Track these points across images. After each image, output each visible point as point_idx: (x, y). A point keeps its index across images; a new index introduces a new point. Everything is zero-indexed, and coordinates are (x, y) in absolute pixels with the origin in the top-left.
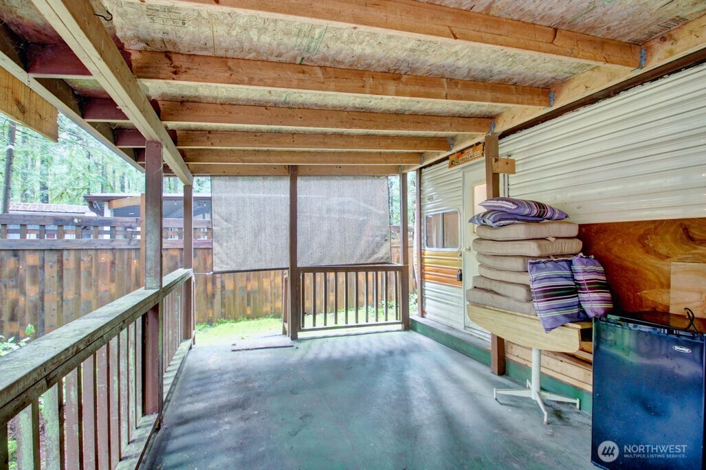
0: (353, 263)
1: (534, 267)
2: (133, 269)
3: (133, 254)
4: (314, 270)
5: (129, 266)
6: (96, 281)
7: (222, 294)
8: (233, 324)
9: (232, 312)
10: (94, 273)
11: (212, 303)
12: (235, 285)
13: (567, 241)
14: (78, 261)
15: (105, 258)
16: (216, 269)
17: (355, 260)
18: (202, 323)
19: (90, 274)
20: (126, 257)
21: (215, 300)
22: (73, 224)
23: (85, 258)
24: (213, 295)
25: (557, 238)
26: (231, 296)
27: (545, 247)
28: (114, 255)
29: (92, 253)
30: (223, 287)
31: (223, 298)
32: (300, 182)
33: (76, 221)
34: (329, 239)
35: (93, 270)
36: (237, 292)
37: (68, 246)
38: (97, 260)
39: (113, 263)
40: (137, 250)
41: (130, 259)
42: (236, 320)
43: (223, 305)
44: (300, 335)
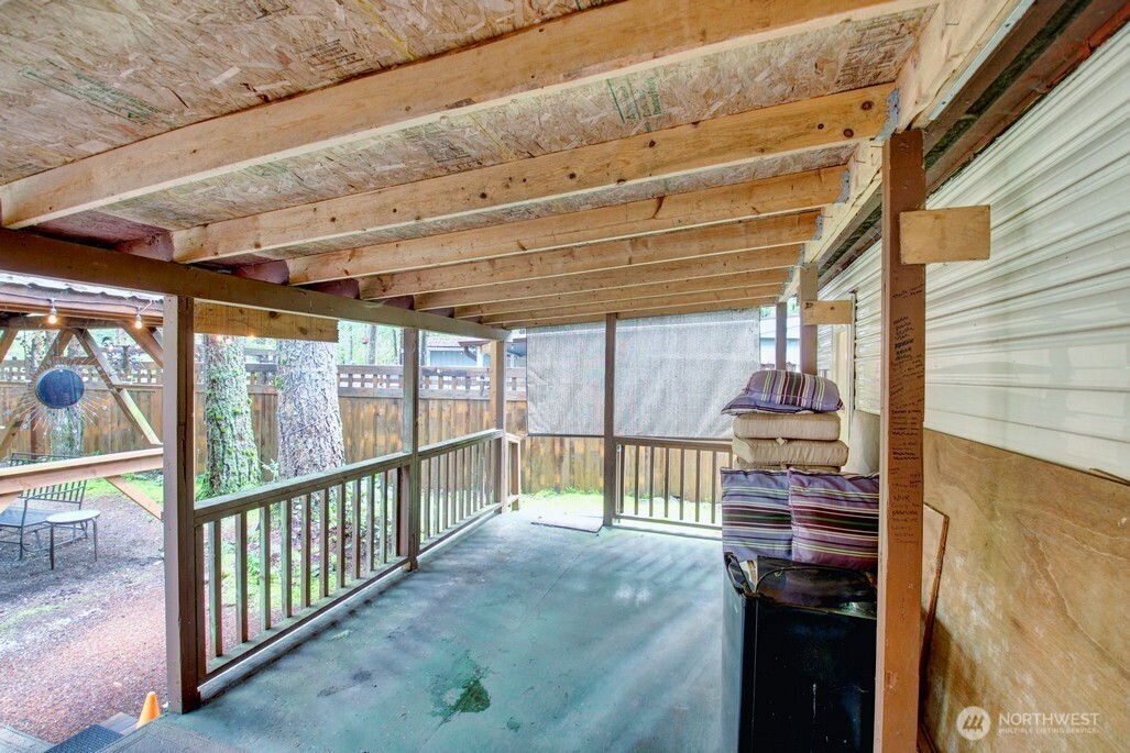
0: (696, 436)
1: (729, 477)
2: (485, 421)
3: (485, 405)
4: (638, 442)
5: (481, 418)
6: (454, 431)
7: (570, 458)
8: (583, 496)
9: (582, 480)
10: (452, 424)
11: (560, 466)
12: (585, 451)
13: (817, 445)
14: (441, 410)
15: (462, 408)
16: (531, 431)
17: (699, 432)
18: (548, 488)
19: (449, 423)
20: (479, 407)
21: (563, 464)
22: (437, 374)
23: (446, 408)
24: (561, 458)
25: (790, 440)
26: (581, 461)
27: (767, 452)
28: (469, 405)
29: (451, 403)
30: (572, 449)
31: (571, 463)
32: (620, 328)
33: (438, 371)
34: (663, 401)
35: (452, 420)
36: (588, 457)
37: (432, 396)
38: (455, 410)
39: (468, 414)
40: (488, 401)
41: (482, 410)
42: (586, 492)
43: (572, 471)
44: (615, 523)
